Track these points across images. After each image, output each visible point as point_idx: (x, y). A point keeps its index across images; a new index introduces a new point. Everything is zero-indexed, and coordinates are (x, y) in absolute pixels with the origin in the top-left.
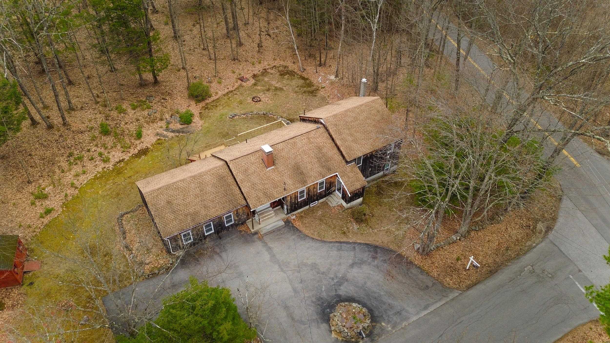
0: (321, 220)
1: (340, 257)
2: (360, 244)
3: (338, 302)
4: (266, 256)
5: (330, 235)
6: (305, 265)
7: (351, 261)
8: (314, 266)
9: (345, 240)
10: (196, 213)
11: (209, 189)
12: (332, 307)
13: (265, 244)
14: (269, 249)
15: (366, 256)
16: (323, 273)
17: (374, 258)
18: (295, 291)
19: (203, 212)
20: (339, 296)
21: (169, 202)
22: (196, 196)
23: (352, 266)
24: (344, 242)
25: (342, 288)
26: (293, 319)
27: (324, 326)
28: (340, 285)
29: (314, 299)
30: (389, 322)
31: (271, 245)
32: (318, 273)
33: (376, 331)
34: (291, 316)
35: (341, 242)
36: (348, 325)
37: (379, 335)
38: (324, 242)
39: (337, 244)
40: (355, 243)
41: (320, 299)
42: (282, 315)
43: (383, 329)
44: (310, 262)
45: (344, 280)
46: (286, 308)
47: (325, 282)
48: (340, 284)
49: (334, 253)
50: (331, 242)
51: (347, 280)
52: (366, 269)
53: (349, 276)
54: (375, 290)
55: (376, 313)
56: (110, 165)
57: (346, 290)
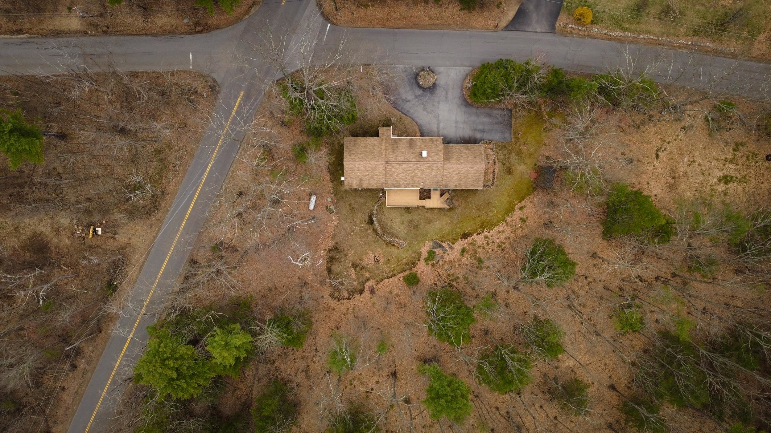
0: (406, 131)
1: (411, 108)
2: (397, 109)
3: (426, 89)
4: (441, 125)
5: (407, 121)
6: (428, 112)
7: (408, 103)
8: (425, 109)
9: (403, 115)
10: (465, 149)
11: (455, 157)
12: (429, 88)
13: (438, 131)
14: (438, 128)
15: (400, 102)
16: (423, 104)
17: (397, 99)
18: (439, 102)
19: (462, 148)
20: (423, 91)
21: (475, 158)
22: (462, 156)
23: (409, 101)
24: (404, 114)
25: (420, 94)
26: (447, 92)
27: (437, 82)
28: (420, 95)
29: (434, 95)
30: (412, 70)
31: (437, 130)
32: (425, 105)
33: (420, 70)
34: (447, 93)
35: (406, 115)
36: (429, 77)
37: (420, 68)
38: (413, 119)
39: (408, 115)
40: (400, 111)
41: (432, 94)
42: (450, 96)
43: (417, 69)
44: (425, 113)
45: (416, 97)
46: (446, 98)
47: (425, 100)
48: (420, 96)
49: (412, 111)
50: (410, 117)
51: (416, 96)
52: (404, 96)
53: (413, 97)
54: (407, 86)
55: (414, 76)
56: (486, 233)
57: (419, 92)
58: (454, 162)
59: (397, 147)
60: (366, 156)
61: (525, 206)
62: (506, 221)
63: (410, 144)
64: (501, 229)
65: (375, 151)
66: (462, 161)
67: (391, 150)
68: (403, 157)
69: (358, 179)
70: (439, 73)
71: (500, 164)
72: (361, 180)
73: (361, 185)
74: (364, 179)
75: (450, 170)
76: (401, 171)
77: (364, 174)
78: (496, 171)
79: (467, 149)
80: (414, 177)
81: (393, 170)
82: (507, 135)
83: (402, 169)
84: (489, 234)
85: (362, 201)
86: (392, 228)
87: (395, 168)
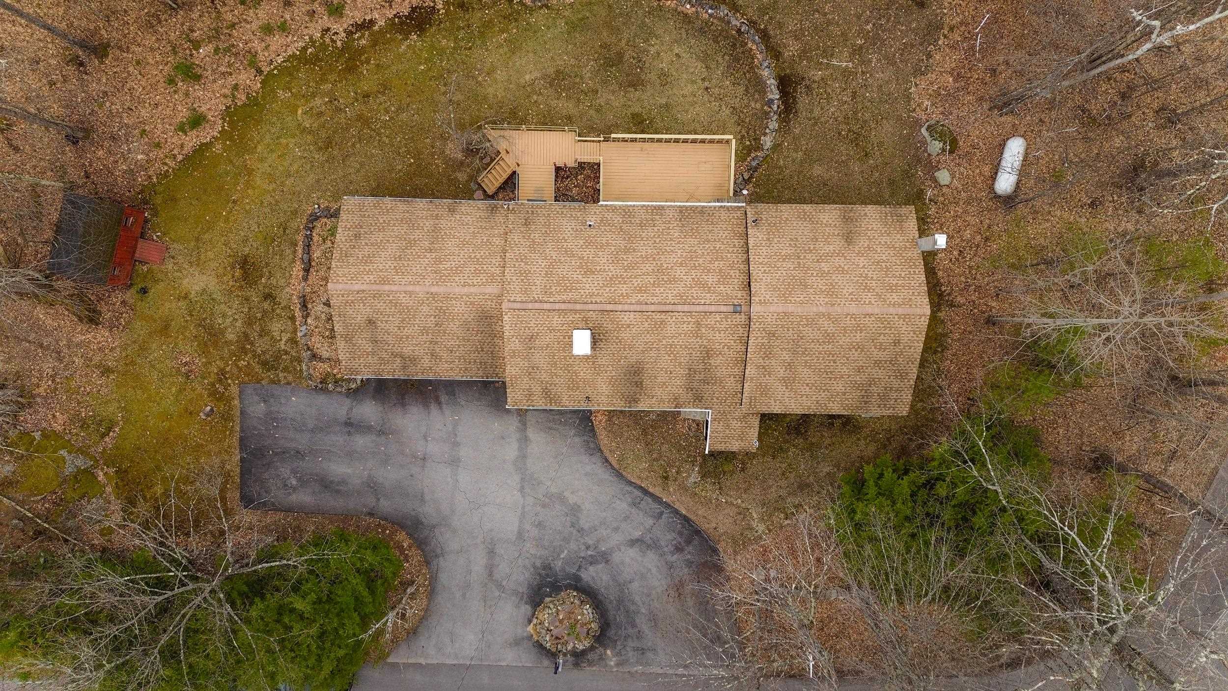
0: (645, 432)
1: (626, 518)
2: (676, 512)
3: (568, 587)
4: (511, 451)
5: (639, 470)
6: (561, 499)
7: (637, 534)
8: (575, 510)
9: (657, 491)
10: (414, 360)
11: (453, 327)
12: (556, 588)
13: (522, 428)
14: (524, 440)
15: (667, 538)
16: (581, 530)
17: (679, 549)
18: (520, 535)
19: (426, 362)
20: (578, 579)
21: (371, 322)
22: (425, 331)
23: (633, 543)
24: (652, 495)
25: (591, 568)
26: (491, 574)
27: (526, 609)
28: (591, 564)
29: (538, 564)
30: (619, 654)
31: (531, 433)
32: (573, 526)
33: (590, 656)
34: (490, 570)
35: (645, 492)
36: (555, 632)
37: (591, 663)
38: (619, 475)
39: (637, 493)
40: (668, 505)
41: (547, 567)
42: (479, 561)
43: (602, 658)
44: (572, 499)
45: (604, 558)
46: (491, 553)
47: (573, 546)
48: (593, 561)
49: (622, 506)
50: (630, 483)
51: (607, 562)
52: (651, 560)
53: (616, 557)
54: (637, 598)
55: (611, 633)
56: (339, 27)
57: (594, 575)
58: (459, 308)
59: (691, 372)
60: (829, 338)
61: (181, 128)
62: (259, 71)
63: (639, 384)
64: (277, 40)
65: (786, 356)
66: (425, 309)
67: (716, 361)
68: (671, 329)
69: (863, 242)
70: (517, 642)
71: (282, 297)
72: (849, 238)
73: (847, 219)
74: (837, 244)
75: (477, 272)
76: (679, 272)
77: (839, 261)
78: (297, 270)
79: (409, 361)
80: (627, 251)
81: (711, 279)
82: (258, 409)
83: (673, 280)
84: (326, 21)
85: (818, 170)
86: (705, 58)
87: (704, 286)
